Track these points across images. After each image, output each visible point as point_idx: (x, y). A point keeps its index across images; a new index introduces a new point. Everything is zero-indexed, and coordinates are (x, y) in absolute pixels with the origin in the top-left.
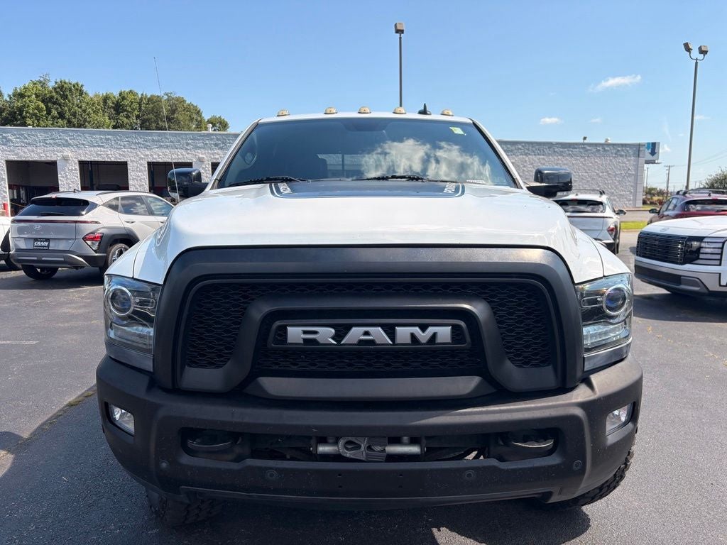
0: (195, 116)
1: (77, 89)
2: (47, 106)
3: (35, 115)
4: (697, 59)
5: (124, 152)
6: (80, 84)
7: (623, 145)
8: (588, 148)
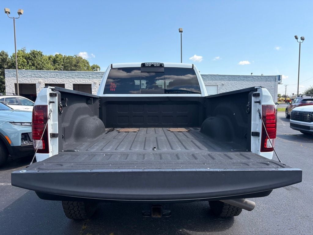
0: (86, 64)
1: (40, 54)
2: (27, 61)
3: (22, 64)
4: (300, 42)
5: (64, 80)
6: (41, 51)
7: (269, 76)
8: (255, 78)
